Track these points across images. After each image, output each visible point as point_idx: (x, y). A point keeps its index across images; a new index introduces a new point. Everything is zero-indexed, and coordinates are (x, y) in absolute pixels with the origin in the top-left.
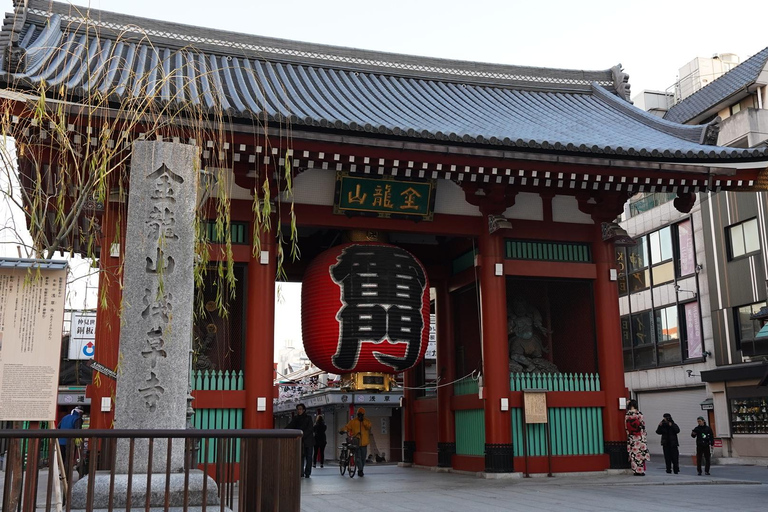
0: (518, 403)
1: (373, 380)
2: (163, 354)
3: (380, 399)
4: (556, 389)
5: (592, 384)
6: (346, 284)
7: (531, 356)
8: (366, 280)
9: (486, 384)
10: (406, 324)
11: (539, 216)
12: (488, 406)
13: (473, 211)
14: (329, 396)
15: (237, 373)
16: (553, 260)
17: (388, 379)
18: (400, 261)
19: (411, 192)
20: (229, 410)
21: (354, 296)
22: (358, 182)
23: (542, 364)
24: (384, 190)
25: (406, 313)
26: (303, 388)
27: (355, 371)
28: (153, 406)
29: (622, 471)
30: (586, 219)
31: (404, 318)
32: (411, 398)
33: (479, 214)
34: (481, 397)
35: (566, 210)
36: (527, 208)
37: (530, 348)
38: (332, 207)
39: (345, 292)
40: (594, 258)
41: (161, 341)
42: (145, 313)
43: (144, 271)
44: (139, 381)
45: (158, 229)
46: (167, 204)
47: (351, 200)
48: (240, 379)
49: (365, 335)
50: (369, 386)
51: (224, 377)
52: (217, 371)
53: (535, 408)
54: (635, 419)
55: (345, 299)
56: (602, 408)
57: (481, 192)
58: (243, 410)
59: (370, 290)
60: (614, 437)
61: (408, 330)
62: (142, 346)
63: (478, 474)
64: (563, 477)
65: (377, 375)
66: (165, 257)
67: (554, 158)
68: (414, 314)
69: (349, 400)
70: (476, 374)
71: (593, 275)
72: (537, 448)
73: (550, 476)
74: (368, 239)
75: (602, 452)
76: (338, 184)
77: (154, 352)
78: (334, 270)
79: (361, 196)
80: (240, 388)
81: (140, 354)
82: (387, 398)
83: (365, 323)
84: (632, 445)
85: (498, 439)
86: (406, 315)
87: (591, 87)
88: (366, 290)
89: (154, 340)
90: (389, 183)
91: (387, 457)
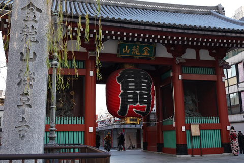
0: (189, 128)
1: (133, 120)
2: (30, 106)
3: (133, 126)
4: (203, 123)
5: (216, 121)
6: (122, 83)
7: (191, 110)
8: (130, 82)
9: (176, 121)
10: (146, 98)
11: (194, 57)
12: (177, 129)
13: (170, 56)
14: (116, 126)
15: (82, 117)
16: (200, 74)
17: (139, 119)
18: (143, 74)
19: (146, 49)
20: (79, 132)
21: (126, 88)
22: (126, 45)
23: (196, 113)
24: (136, 48)
25: (146, 94)
26: (106, 123)
27: (126, 117)
28: (23, 136)
29: (229, 154)
30: (212, 58)
31: (145, 96)
32: (146, 127)
33: (172, 57)
34: (174, 126)
35: (205, 55)
36: (190, 54)
37: (191, 107)
38: (117, 55)
39: (122, 87)
40: (215, 73)
41: (29, 99)
42: (19, 84)
43: (19, 60)
44: (15, 122)
45: (27, 37)
46: (33, 23)
47: (124, 52)
48: (83, 120)
49: (130, 103)
50: (132, 122)
51: (76, 119)
52: (74, 117)
53: (195, 130)
54: (234, 134)
55: (122, 89)
56: (220, 130)
57: (173, 49)
58: (84, 132)
59: (132, 85)
60: (225, 141)
61: (146, 101)
62: (17, 102)
63: (174, 155)
64: (207, 157)
65: (134, 118)
66: (31, 53)
67: (204, 32)
68: (148, 94)
69: (122, 127)
70: (172, 117)
71: (215, 79)
72: (196, 145)
73: (201, 156)
74: (130, 67)
75: (220, 146)
76: (119, 45)
77: (25, 105)
78: (118, 78)
79: (128, 50)
80: (83, 123)
81: (16, 107)
82: (136, 126)
83: (130, 98)
84: (233, 144)
85: (181, 142)
86: (145, 95)
87: (210, 12)
88: (130, 85)
89: (24, 98)
90: (138, 45)
91: (136, 147)
